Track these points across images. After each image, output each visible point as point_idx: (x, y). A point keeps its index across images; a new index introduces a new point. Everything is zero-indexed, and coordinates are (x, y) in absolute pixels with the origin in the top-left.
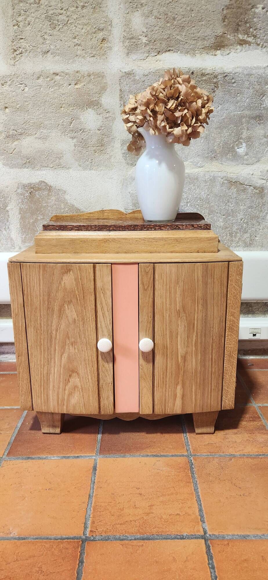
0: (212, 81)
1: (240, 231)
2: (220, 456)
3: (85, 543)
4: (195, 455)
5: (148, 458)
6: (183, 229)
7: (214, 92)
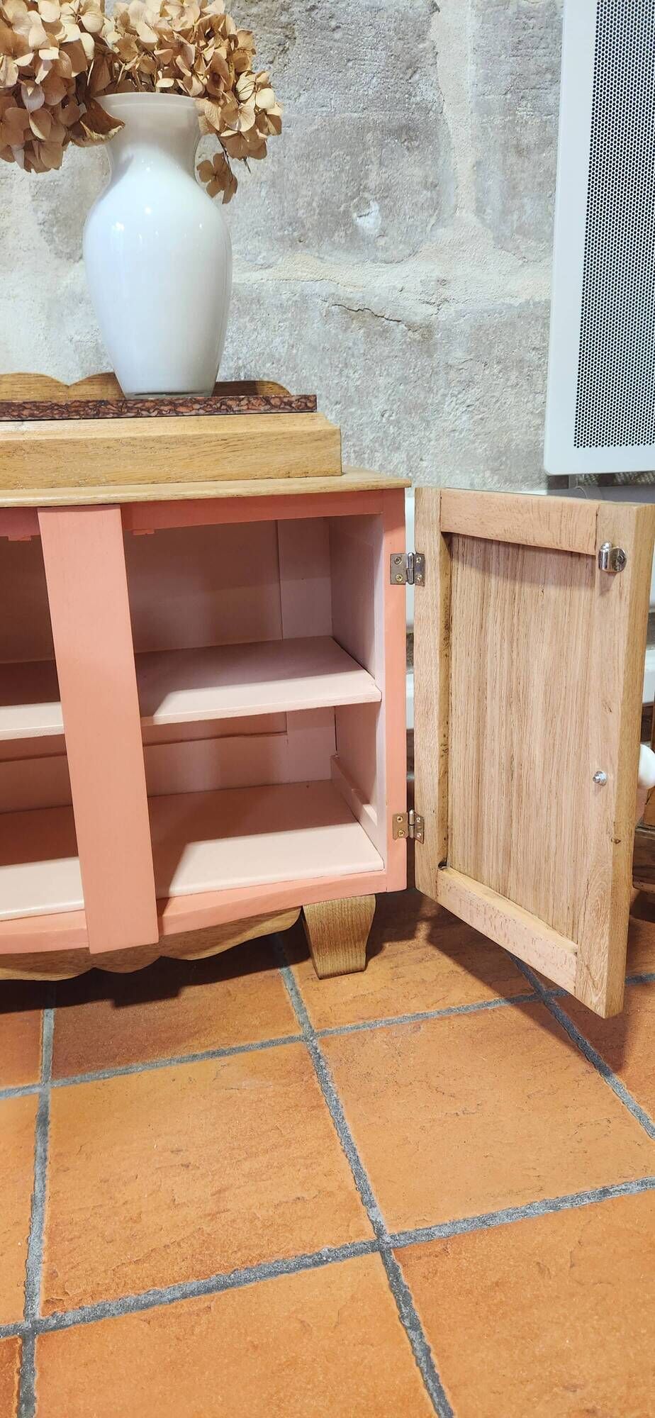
0: (276, 19)
1: (381, 445)
2: (390, 1023)
3: (33, 1343)
4: (323, 1033)
5: (196, 1063)
6: (240, 412)
7: (285, 51)
